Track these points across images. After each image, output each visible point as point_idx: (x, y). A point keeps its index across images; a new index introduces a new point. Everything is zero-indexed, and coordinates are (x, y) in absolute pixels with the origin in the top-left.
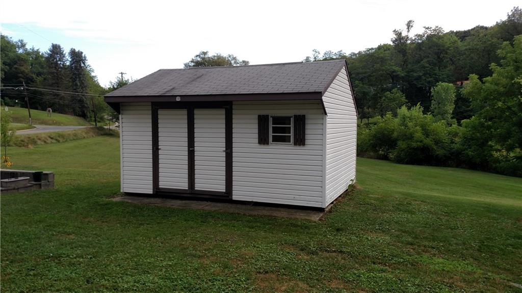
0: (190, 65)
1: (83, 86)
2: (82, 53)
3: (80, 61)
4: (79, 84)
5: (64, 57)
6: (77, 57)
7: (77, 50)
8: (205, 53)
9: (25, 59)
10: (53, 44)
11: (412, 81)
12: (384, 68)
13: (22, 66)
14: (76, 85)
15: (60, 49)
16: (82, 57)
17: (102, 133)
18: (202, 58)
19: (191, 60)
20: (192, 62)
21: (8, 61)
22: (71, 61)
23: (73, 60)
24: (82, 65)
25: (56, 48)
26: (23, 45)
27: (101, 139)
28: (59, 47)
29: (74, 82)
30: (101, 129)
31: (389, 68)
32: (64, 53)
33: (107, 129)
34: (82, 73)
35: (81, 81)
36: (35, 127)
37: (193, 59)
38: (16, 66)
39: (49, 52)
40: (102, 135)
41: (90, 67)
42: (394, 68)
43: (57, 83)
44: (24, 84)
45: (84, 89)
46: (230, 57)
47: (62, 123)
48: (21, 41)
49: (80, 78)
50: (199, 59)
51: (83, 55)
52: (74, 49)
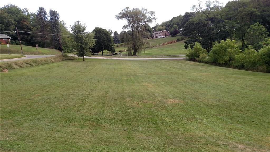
0: (119, 16)
1: (58, 31)
2: (56, 12)
3: (56, 16)
4: (55, 30)
5: (46, 14)
6: (54, 14)
7: (53, 11)
8: (127, 8)
9: (26, 18)
10: (39, 7)
11: (266, 18)
12: (246, 10)
13: (25, 22)
14: (54, 31)
15: (44, 10)
16: (56, 14)
17: (66, 58)
18: (126, 11)
19: (120, 13)
20: (120, 14)
21: (17, 19)
22: (50, 17)
23: (52, 16)
24: (57, 18)
25: (42, 9)
26: (27, 11)
27: (63, 63)
28: (43, 9)
29: (53, 29)
30: (66, 56)
31: (249, 10)
32: (46, 12)
33: (70, 56)
34: (57, 24)
35: (57, 28)
36: (25, 56)
37: (120, 12)
38: (21, 22)
39: (38, 12)
40: (66, 60)
41: (63, 21)
42: (253, 9)
43: (43, 30)
44: (17, 29)
45: (59, 33)
46: (143, 9)
47: (45, 53)
48: (26, 9)
49: (56, 27)
50: (124, 12)
51: (57, 13)
52: (52, 10)
